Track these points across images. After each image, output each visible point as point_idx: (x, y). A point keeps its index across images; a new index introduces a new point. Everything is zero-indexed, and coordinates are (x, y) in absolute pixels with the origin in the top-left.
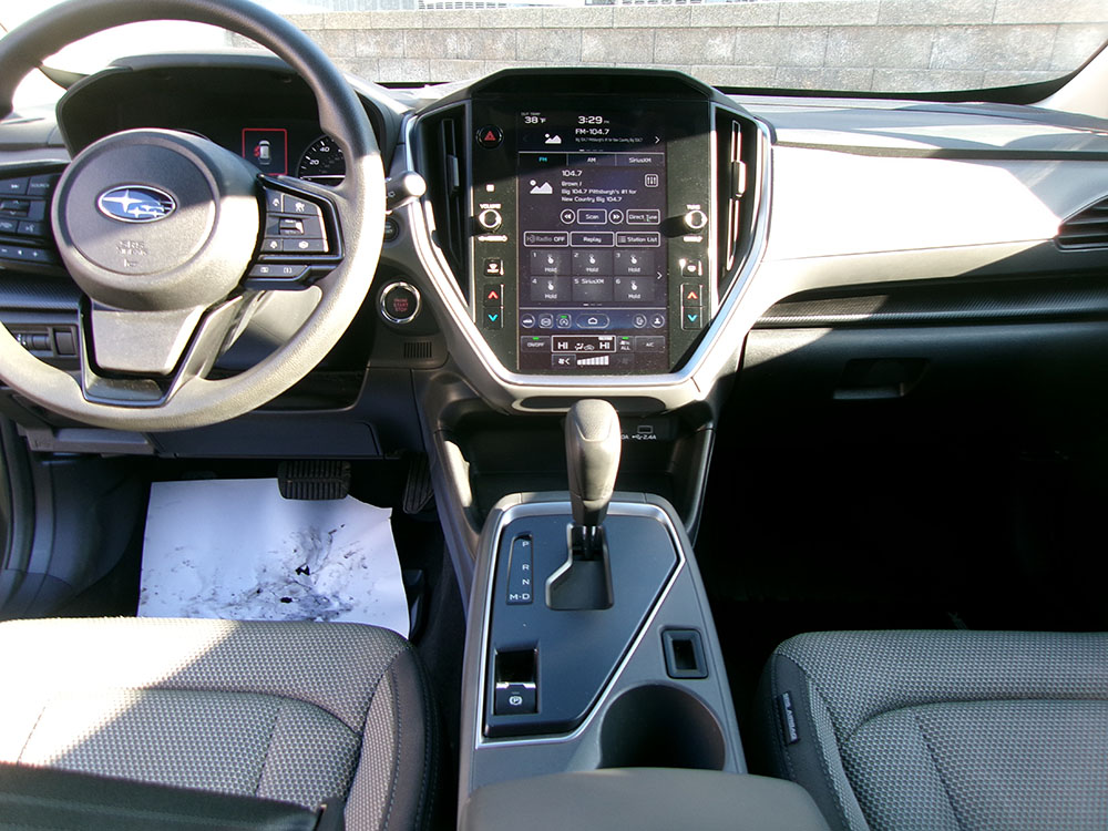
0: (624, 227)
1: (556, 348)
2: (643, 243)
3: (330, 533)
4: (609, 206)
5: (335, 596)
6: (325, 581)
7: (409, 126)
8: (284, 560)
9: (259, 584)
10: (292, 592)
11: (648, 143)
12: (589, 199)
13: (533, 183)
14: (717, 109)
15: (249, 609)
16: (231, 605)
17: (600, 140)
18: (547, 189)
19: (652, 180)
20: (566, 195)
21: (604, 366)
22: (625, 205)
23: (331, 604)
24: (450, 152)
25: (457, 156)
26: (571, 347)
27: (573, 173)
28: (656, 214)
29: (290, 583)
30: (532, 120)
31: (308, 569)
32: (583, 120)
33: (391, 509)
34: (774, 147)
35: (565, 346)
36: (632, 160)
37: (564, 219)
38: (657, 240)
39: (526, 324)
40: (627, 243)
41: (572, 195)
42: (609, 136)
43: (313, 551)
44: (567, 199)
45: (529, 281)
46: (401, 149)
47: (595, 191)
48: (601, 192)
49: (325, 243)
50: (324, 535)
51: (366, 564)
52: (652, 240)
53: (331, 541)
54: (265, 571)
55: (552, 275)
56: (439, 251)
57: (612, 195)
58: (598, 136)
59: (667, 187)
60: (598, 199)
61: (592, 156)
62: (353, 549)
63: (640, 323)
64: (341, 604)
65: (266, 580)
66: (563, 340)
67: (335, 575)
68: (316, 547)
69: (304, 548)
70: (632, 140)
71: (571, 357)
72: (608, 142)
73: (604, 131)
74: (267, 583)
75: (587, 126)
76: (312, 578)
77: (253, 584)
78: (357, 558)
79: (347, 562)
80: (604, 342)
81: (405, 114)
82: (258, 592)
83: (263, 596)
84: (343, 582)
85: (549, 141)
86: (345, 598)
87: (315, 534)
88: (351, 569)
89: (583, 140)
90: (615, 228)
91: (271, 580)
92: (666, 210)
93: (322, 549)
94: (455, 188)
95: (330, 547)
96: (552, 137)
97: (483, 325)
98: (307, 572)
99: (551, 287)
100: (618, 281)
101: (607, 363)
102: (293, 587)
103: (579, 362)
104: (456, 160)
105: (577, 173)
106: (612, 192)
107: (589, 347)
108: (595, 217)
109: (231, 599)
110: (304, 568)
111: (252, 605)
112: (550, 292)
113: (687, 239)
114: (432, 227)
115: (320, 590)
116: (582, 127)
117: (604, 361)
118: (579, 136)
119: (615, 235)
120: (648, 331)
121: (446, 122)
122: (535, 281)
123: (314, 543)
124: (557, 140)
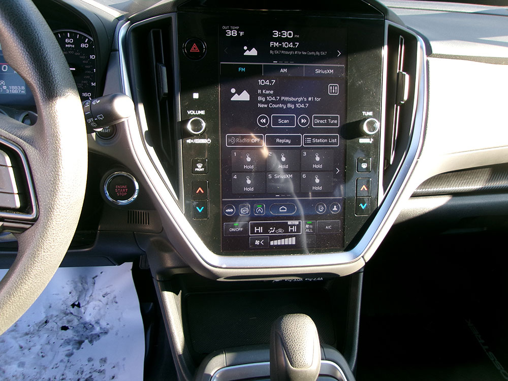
0: (310, 130)
1: (253, 232)
2: (325, 144)
3: (93, 278)
4: (298, 111)
5: (97, 323)
6: (90, 313)
7: (122, 32)
8: (63, 299)
9: (47, 317)
10: (69, 322)
11: (330, 56)
12: (281, 105)
13: (233, 91)
14: (390, 26)
15: (39, 337)
16: (27, 334)
17: (291, 53)
18: (245, 96)
19: (334, 89)
20: (261, 102)
21: (292, 245)
22: (311, 110)
23: (94, 329)
24: (159, 60)
25: (166, 65)
26: (265, 231)
27: (267, 83)
28: (336, 118)
29: (67, 314)
30: (232, 33)
31: (79, 303)
32: (276, 34)
33: (132, 263)
34: (429, 59)
35: (261, 229)
36: (318, 71)
37: (261, 123)
38: (337, 141)
39: (228, 213)
40: (312, 144)
41: (267, 102)
42: (298, 49)
43: (82, 292)
44: (262, 106)
45: (231, 177)
46: (115, 55)
47: (286, 99)
48: (292, 99)
49: (17, 197)
50: (90, 280)
51: (117, 300)
52: (333, 141)
53: (94, 283)
54: (50, 307)
55: (250, 171)
56: (151, 150)
57: (300, 102)
58: (289, 49)
59: (346, 96)
60: (289, 105)
61: (284, 67)
62: (108, 290)
63: (321, 209)
64: (101, 328)
65: (51, 313)
66: (258, 225)
67: (97, 308)
68: (84, 288)
69: (76, 290)
70: (318, 53)
71: (265, 239)
72: (298, 55)
73: (294, 45)
74: (52, 316)
75: (280, 40)
76: (82, 309)
77: (43, 317)
78: (110, 297)
79: (104, 300)
80: (292, 226)
81: (119, 19)
82: (46, 322)
83: (49, 325)
84: (102, 312)
85: (247, 53)
86: (103, 323)
87: (83, 280)
88: (107, 304)
89: (277, 52)
90: (303, 131)
91: (55, 313)
92: (345, 116)
93: (88, 289)
94: (165, 94)
95: (94, 288)
96: (250, 49)
97: (192, 216)
98: (79, 306)
99: (249, 182)
100: (304, 176)
101: (294, 243)
102: (69, 317)
103: (272, 243)
104: (164, 69)
105: (271, 82)
106: (300, 99)
107: (280, 230)
108: (286, 121)
109: (26, 330)
110: (77, 303)
111: (41, 333)
112: (249, 186)
113: (362, 141)
114: (145, 128)
115: (88, 318)
116: (276, 40)
117: (292, 241)
118: (274, 48)
119: (302, 137)
120: (327, 216)
121: (154, 32)
122: (235, 177)
123: (83, 286)
124: (254, 52)
